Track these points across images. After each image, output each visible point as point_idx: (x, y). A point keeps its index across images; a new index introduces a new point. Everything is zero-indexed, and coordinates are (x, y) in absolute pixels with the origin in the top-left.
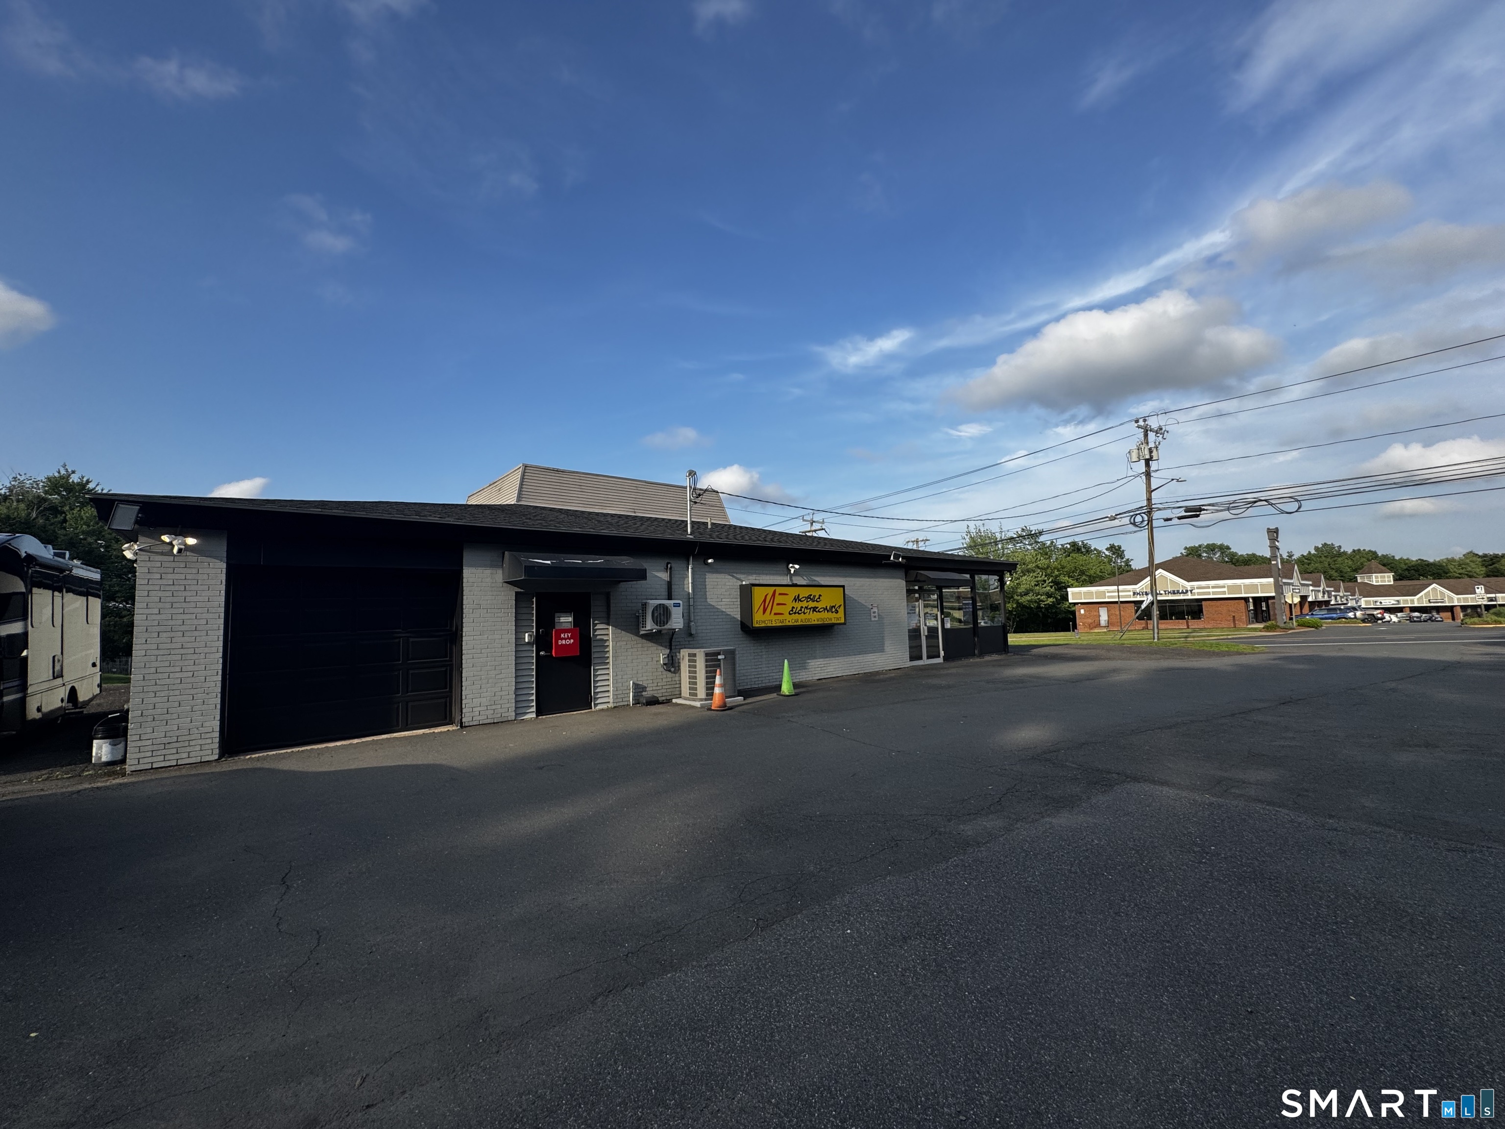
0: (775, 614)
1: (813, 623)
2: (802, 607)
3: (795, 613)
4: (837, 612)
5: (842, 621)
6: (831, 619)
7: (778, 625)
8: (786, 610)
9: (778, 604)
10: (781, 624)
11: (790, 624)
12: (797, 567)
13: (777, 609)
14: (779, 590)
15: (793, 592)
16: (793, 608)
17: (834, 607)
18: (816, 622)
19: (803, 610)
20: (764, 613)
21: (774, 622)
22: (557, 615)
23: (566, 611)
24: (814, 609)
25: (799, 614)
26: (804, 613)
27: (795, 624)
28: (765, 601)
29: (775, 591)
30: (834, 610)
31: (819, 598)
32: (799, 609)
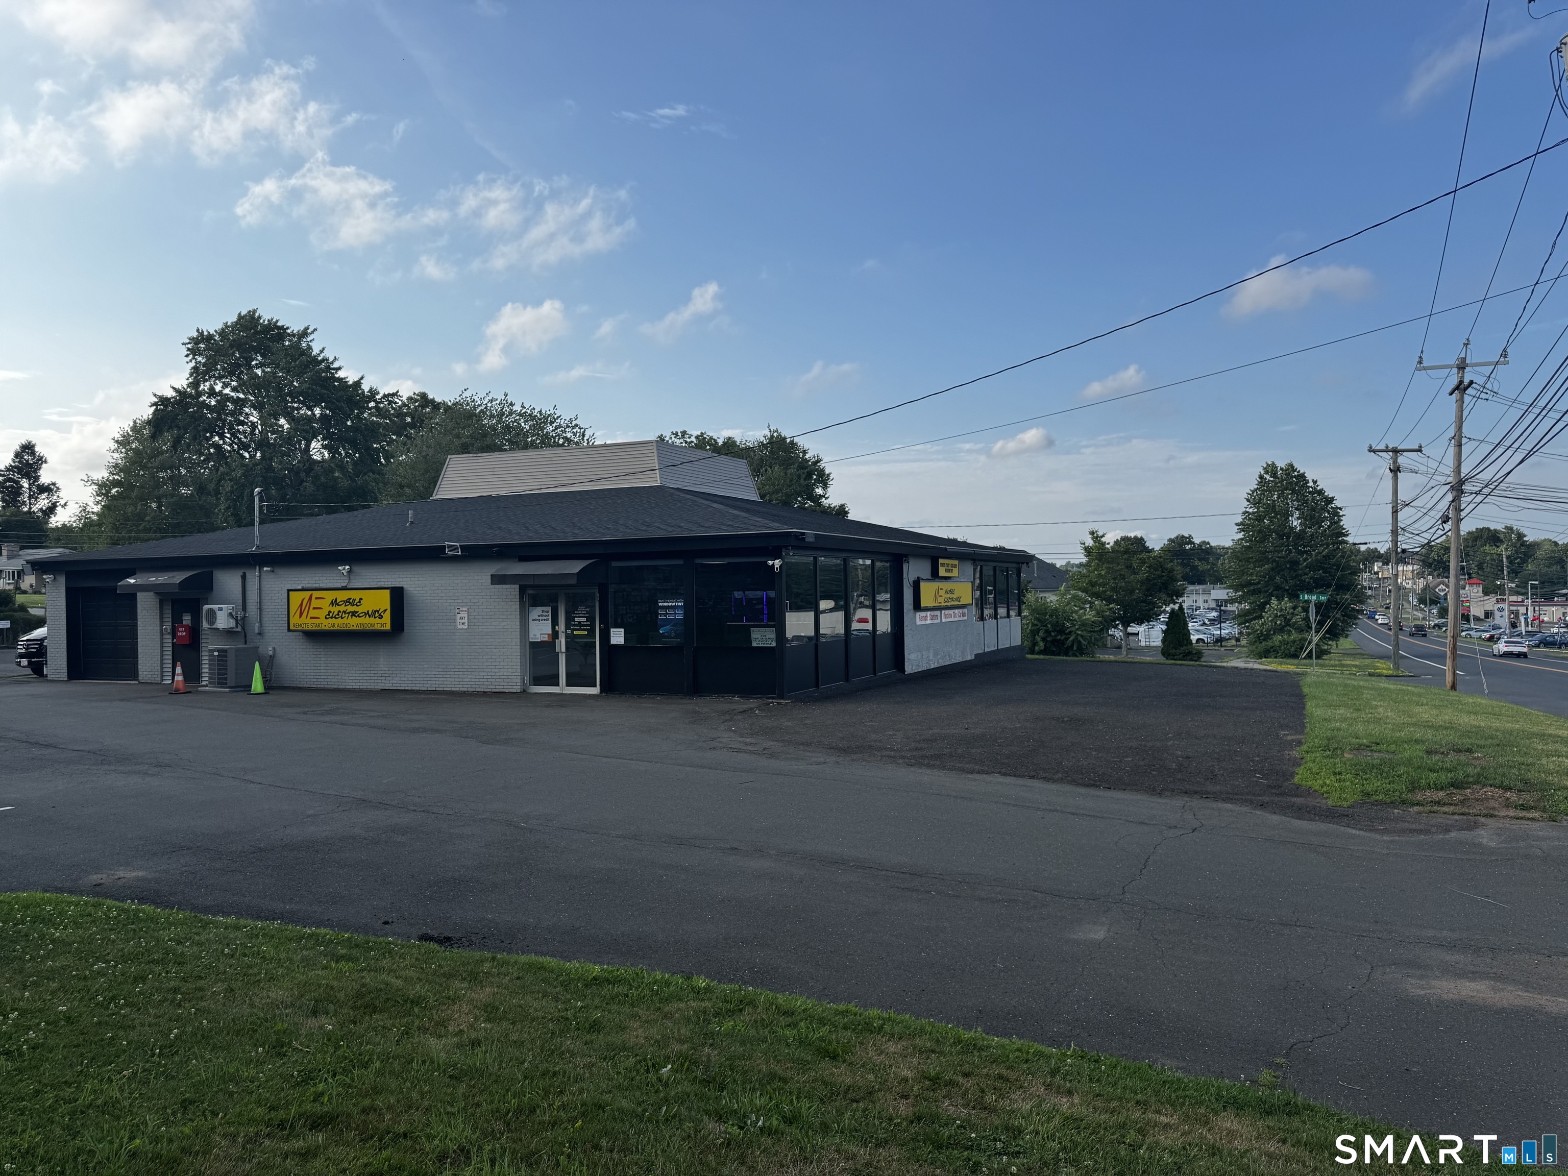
0: (311, 618)
1: (352, 628)
2: (339, 611)
3: (332, 618)
4: (381, 617)
5: (388, 627)
6: (373, 625)
7: (313, 628)
8: (322, 614)
9: (314, 608)
10: (317, 628)
11: (327, 628)
12: (347, 567)
13: (313, 613)
14: (316, 594)
15: (330, 596)
16: (330, 612)
17: (377, 611)
18: (355, 628)
19: (340, 614)
20: (300, 616)
21: (310, 626)
24: (354, 614)
25: (336, 618)
26: (342, 618)
27: (332, 628)
28: (301, 605)
29: (311, 596)
30: (377, 615)
31: (360, 602)
32: (336, 613)
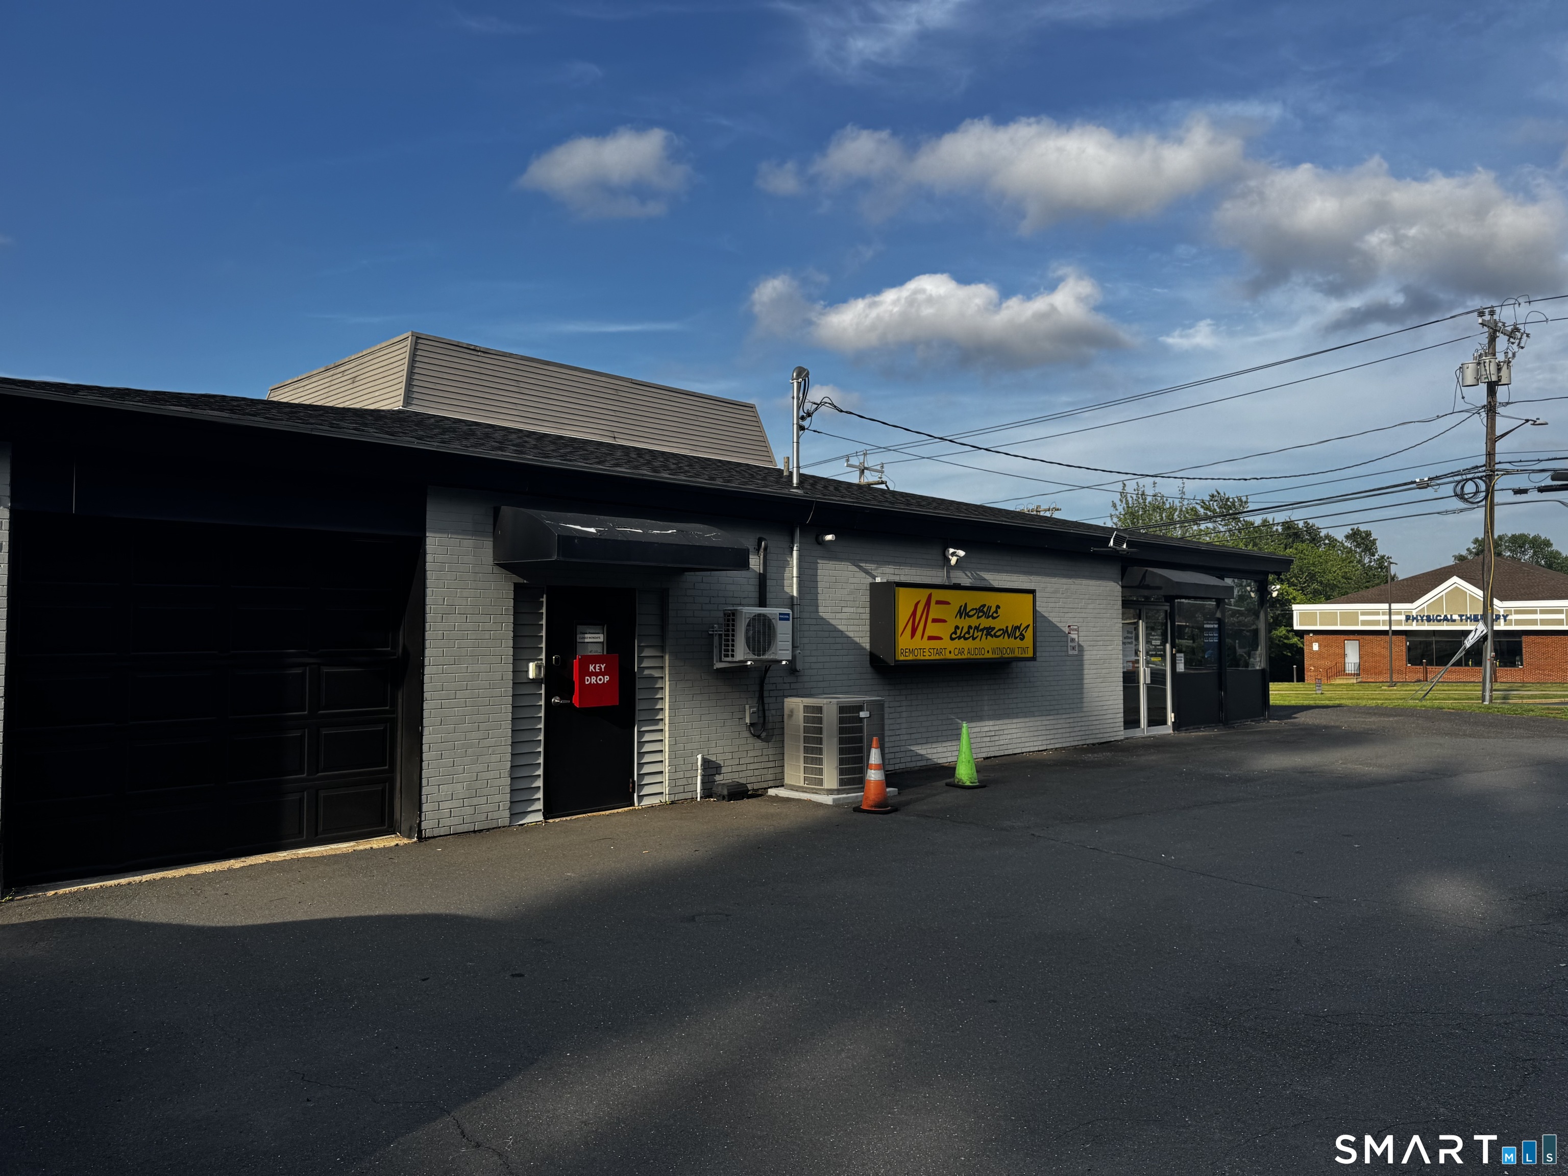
0: (930, 638)
1: (987, 656)
2: (970, 627)
3: (959, 638)
4: (1022, 638)
5: (1030, 654)
6: (1012, 651)
7: (932, 657)
8: (943, 630)
9: (934, 621)
10: (937, 657)
11: (952, 656)
12: (961, 553)
13: (932, 630)
14: (938, 595)
15: (957, 599)
16: (957, 627)
17: (1018, 628)
18: (990, 655)
19: (971, 631)
20: (913, 635)
21: (927, 654)
22: (580, 628)
23: (593, 621)
24: (989, 631)
25: (966, 639)
26: (974, 639)
27: (959, 657)
28: (914, 614)
29: (930, 596)
30: (1018, 634)
31: (996, 612)
32: (965, 630)
